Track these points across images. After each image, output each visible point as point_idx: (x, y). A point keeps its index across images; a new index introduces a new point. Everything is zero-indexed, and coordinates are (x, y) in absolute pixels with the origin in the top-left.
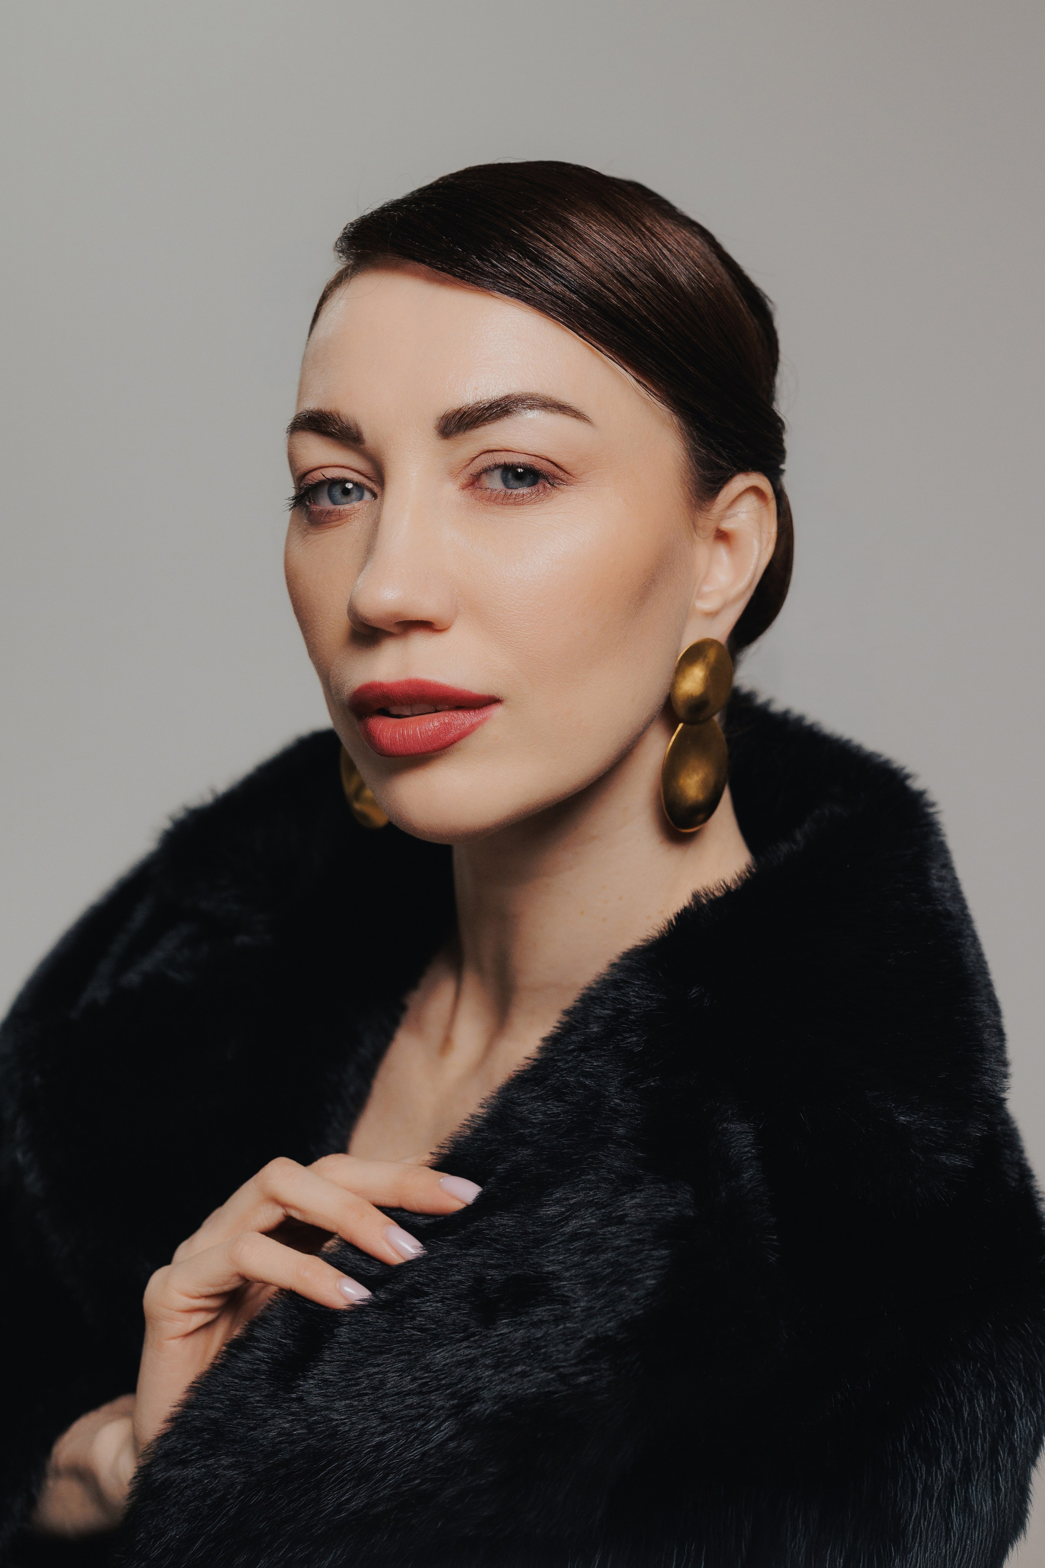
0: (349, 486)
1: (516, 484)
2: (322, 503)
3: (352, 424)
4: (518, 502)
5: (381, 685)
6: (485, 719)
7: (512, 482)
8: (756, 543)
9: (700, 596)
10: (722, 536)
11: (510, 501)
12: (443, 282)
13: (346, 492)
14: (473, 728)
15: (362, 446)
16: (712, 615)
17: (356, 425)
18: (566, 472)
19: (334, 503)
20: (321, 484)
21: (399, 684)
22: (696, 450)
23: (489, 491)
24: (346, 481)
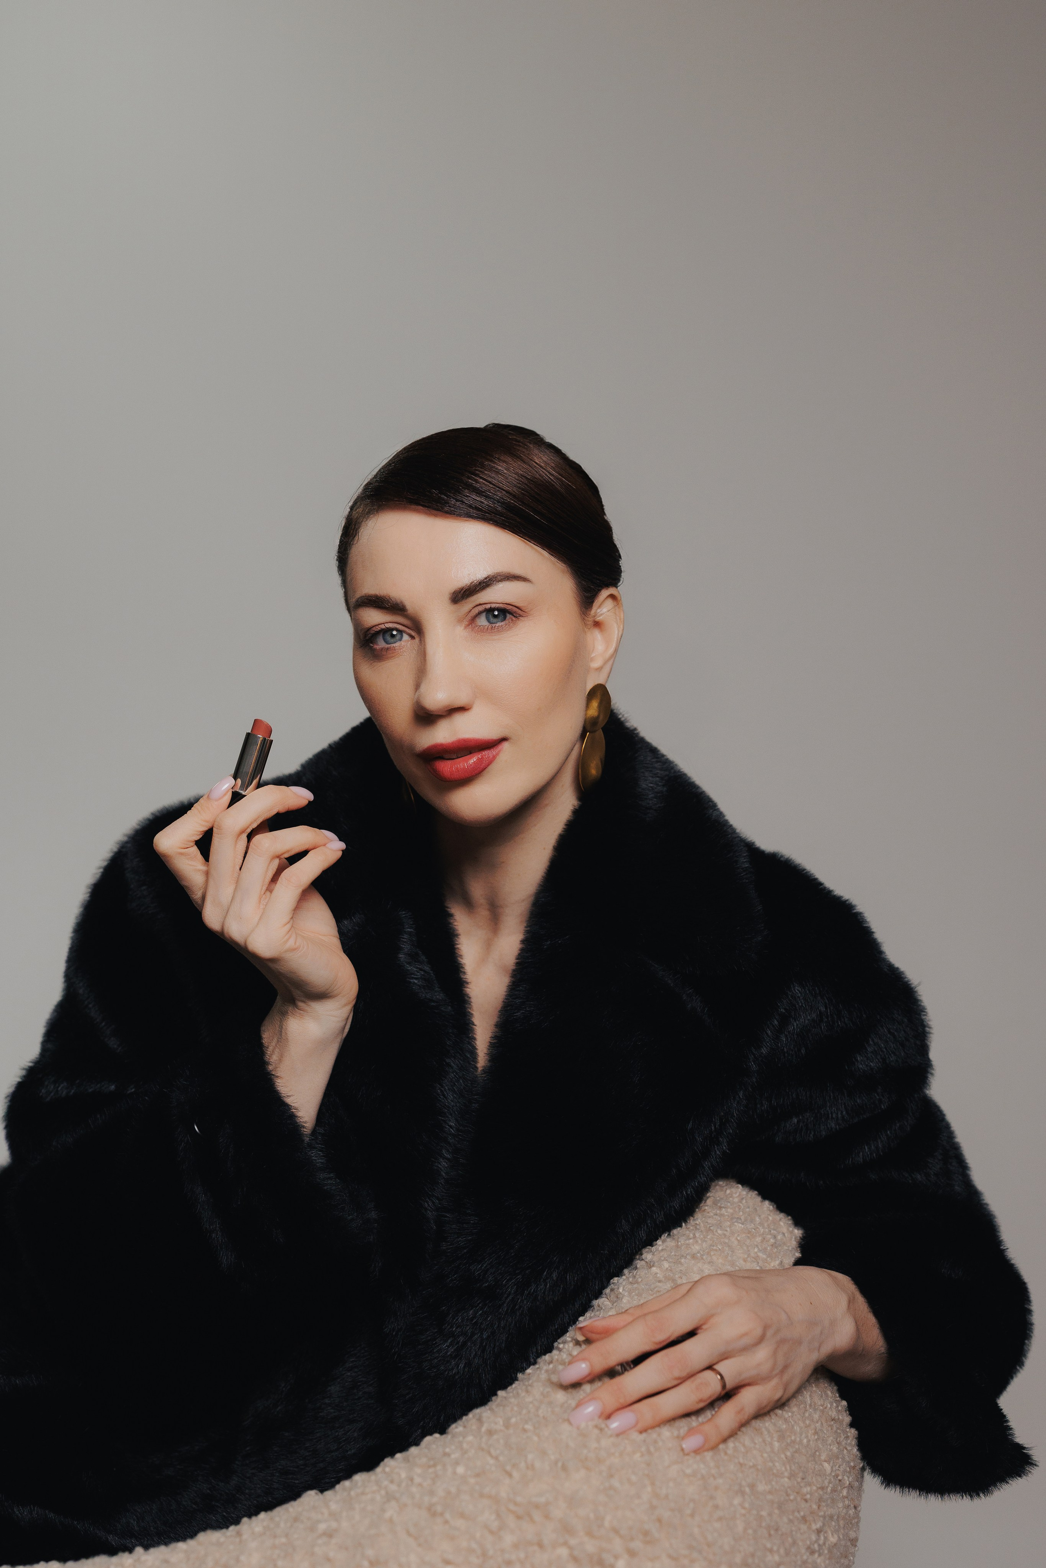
0: (395, 633)
1: (495, 620)
2: (379, 643)
3: (399, 601)
4: (500, 630)
5: (442, 745)
6: (499, 751)
7: (492, 619)
8: (615, 625)
9: (592, 660)
10: (597, 624)
11: (495, 630)
12: (436, 516)
13: (393, 636)
14: (494, 757)
15: (406, 613)
16: (599, 669)
17: (402, 602)
18: (522, 610)
19: (387, 643)
20: (378, 633)
21: (453, 743)
22: (580, 582)
23: (481, 626)
24: (393, 629)
